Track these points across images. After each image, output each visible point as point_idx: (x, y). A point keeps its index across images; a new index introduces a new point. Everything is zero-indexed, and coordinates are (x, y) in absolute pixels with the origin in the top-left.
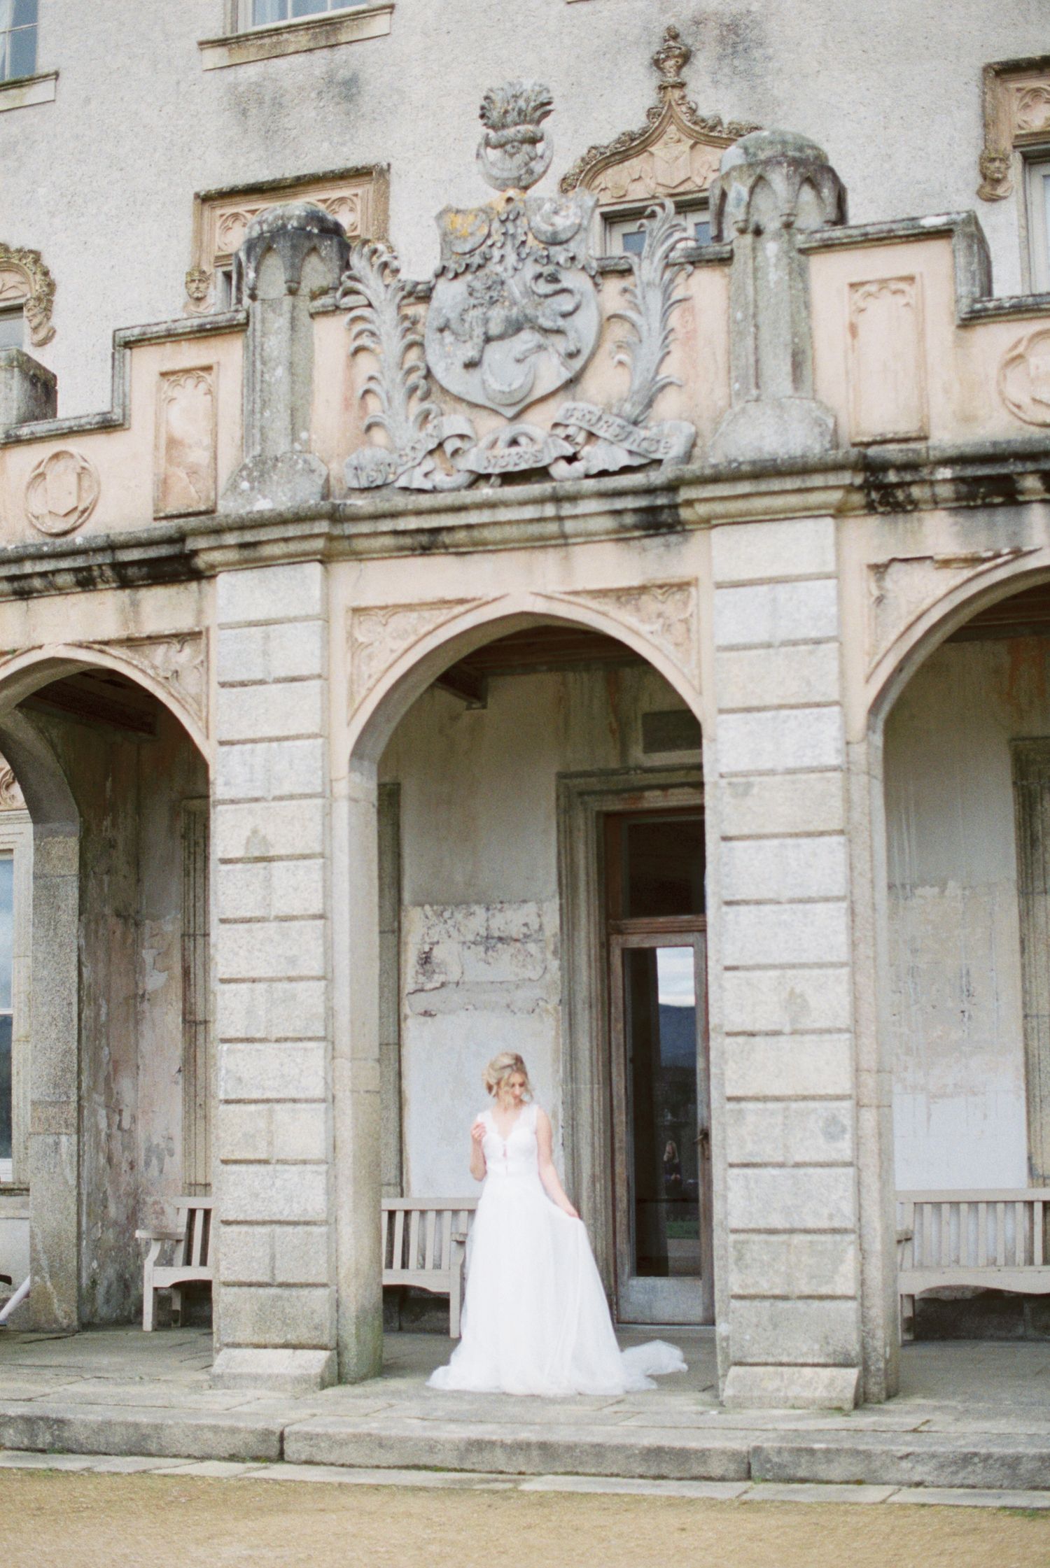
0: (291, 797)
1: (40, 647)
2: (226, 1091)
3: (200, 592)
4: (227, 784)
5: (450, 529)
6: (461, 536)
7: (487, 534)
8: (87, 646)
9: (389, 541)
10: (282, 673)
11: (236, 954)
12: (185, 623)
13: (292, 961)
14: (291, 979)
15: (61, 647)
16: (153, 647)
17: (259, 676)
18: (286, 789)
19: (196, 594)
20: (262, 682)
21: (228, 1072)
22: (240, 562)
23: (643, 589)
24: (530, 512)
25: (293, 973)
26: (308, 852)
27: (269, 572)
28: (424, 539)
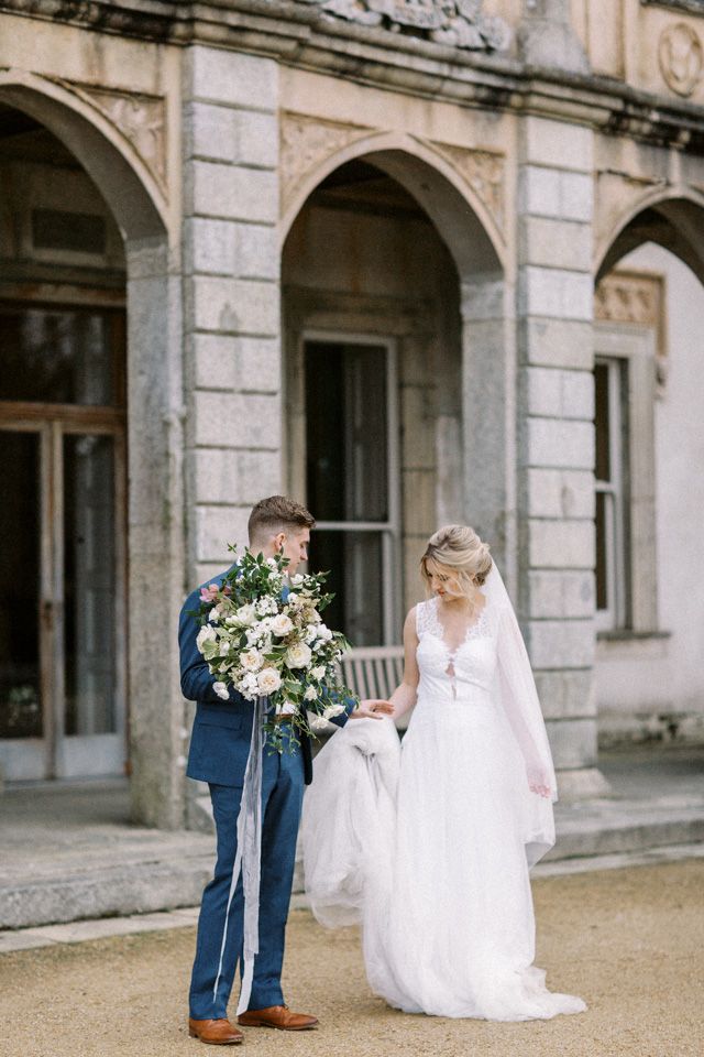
0: (254, 279)
1: (7, 69)
2: (204, 552)
3: (158, 56)
4: (204, 256)
5: (374, 63)
6: (378, 71)
7: (396, 76)
8: (59, 83)
9: (328, 59)
10: (248, 159)
11: (213, 422)
12: (144, 84)
13: (257, 432)
14: (252, 450)
15: (28, 75)
16: (113, 100)
17: (230, 157)
18: (251, 271)
19: (154, 58)
20: (228, 163)
21: (206, 534)
22: (224, 42)
23: (472, 152)
24: (433, 67)
25: (256, 444)
26: (267, 332)
27: (238, 58)
28: (352, 65)
